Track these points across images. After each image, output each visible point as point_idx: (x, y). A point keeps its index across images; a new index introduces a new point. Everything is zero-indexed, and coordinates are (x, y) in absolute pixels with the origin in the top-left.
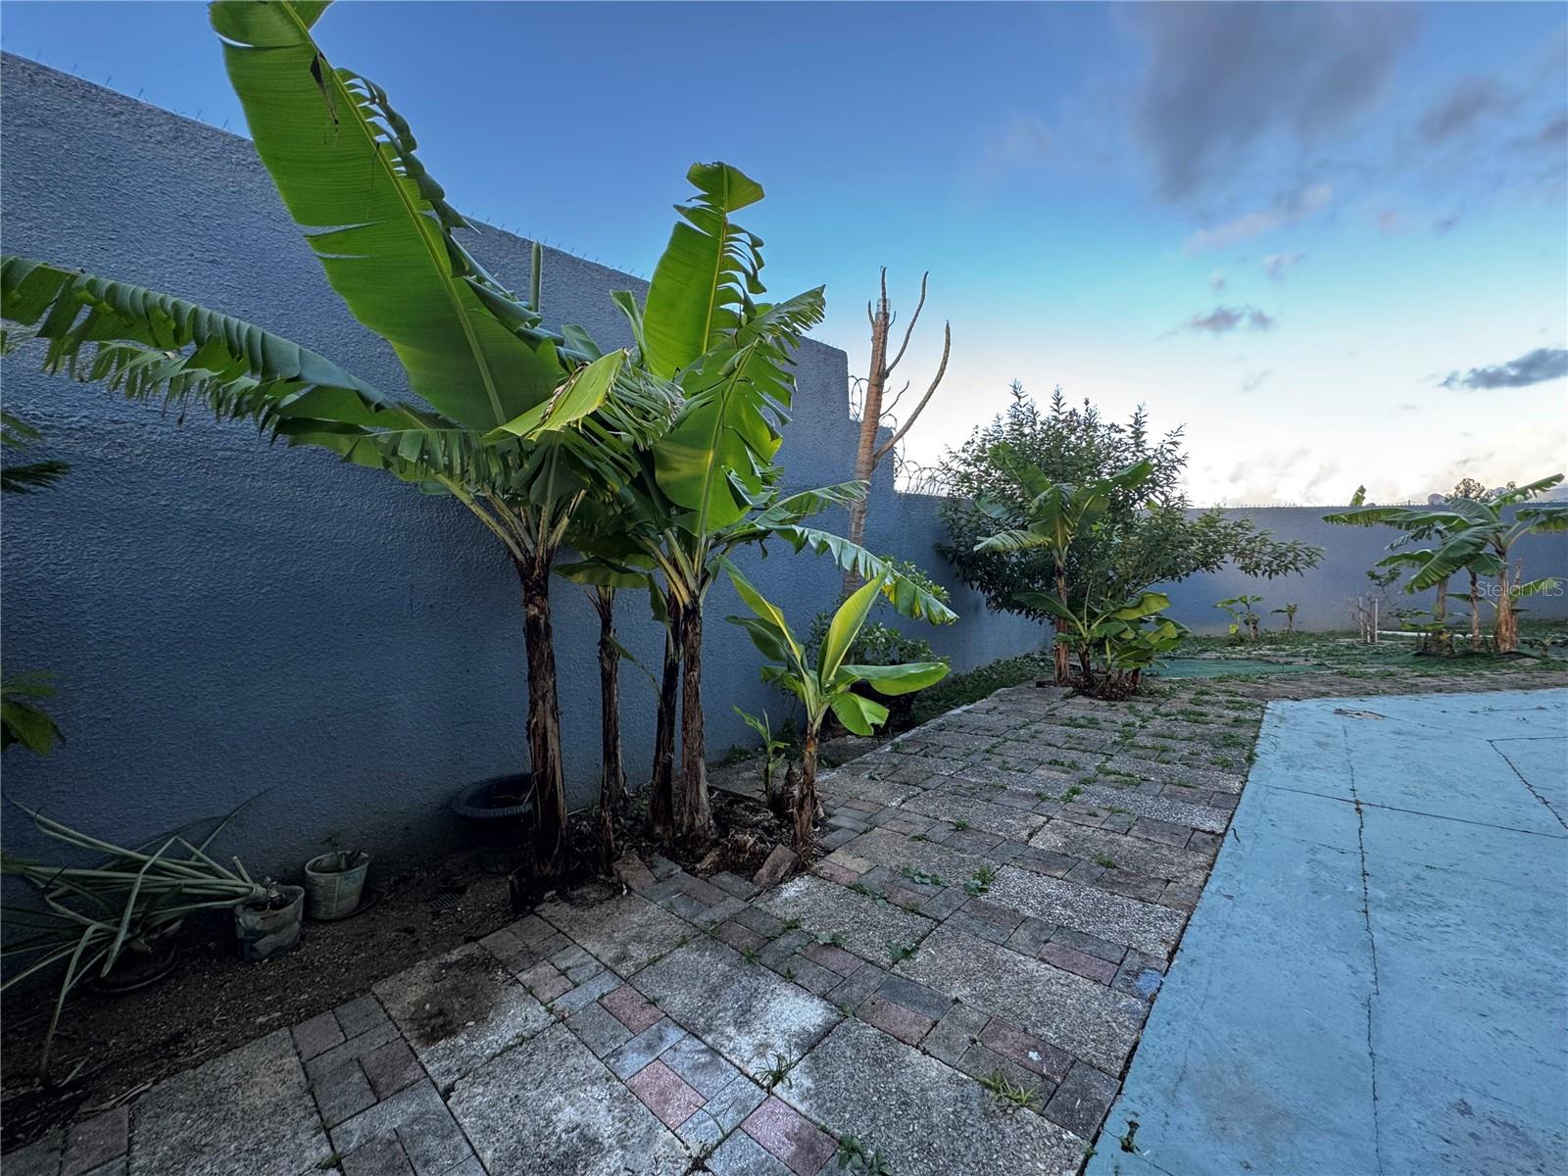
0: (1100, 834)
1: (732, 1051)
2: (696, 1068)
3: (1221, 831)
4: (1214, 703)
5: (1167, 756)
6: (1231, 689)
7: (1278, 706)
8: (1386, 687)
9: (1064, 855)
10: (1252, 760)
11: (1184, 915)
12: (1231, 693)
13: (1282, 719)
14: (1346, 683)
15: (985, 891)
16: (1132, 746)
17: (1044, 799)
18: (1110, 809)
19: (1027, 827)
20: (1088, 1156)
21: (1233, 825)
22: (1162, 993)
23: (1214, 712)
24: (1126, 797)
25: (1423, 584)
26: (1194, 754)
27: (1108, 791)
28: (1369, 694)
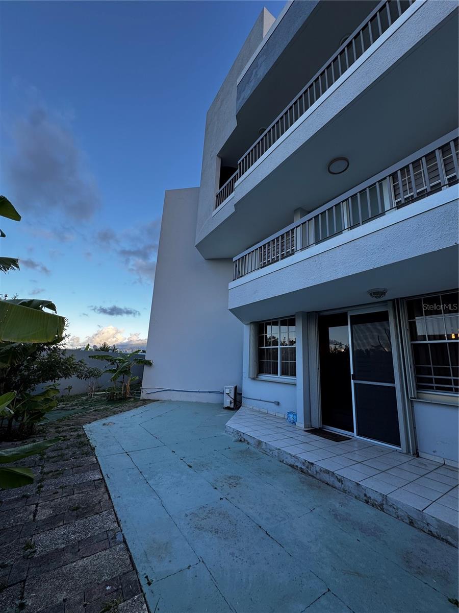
3: (102, 477)
4: (65, 431)
5: (65, 457)
6: (67, 423)
7: (87, 427)
8: (108, 413)
9: (57, 515)
10: (93, 449)
11: (112, 510)
12: (68, 425)
13: (91, 431)
14: (98, 414)
15: (35, 552)
16: (48, 457)
17: (28, 497)
18: (61, 487)
19: (30, 513)
20: (144, 596)
21: (104, 474)
22: (126, 537)
23: (67, 434)
24: (63, 480)
25: (114, 379)
26: (74, 453)
27: (54, 481)
28: (107, 417)
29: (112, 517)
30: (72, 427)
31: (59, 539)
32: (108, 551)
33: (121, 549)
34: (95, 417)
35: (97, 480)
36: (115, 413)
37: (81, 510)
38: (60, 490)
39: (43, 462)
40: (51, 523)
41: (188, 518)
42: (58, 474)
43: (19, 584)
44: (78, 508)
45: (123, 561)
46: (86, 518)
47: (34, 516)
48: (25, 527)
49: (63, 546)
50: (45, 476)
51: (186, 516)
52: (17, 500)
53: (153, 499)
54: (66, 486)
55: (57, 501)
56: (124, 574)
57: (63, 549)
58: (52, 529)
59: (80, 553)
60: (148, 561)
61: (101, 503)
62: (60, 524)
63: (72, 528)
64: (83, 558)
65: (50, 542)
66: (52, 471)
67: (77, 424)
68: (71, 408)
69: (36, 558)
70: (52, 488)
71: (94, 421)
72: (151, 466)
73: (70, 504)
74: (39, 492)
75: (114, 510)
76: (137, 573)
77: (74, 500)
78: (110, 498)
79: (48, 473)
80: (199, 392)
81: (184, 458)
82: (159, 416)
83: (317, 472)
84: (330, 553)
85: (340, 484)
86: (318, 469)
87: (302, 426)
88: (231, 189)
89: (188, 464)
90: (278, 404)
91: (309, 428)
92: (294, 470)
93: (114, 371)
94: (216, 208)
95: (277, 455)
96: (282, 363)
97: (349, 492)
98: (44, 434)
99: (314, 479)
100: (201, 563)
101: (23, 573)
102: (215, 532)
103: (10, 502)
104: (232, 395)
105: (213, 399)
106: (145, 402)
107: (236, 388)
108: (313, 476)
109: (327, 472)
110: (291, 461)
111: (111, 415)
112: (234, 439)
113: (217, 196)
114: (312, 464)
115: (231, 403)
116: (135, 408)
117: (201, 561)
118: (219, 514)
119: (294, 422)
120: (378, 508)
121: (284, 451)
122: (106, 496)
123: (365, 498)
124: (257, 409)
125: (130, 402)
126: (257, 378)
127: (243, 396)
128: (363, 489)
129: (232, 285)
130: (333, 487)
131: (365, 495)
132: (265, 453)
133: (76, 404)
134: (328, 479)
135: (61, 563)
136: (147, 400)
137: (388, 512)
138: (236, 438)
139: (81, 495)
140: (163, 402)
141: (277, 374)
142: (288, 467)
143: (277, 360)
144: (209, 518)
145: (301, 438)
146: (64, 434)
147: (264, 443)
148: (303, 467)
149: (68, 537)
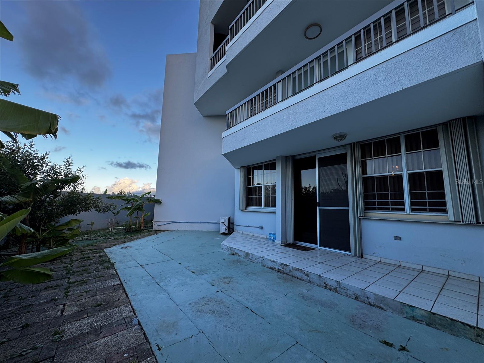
0: (88, 300)
3: (120, 283)
4: (89, 254)
5: (89, 271)
6: (90, 248)
7: (107, 250)
8: (126, 240)
9: (82, 311)
10: (113, 265)
11: (129, 304)
12: (91, 250)
13: (111, 253)
14: (118, 241)
15: (63, 336)
16: (74, 272)
17: (56, 300)
18: (85, 292)
19: (58, 311)
20: (155, 358)
21: (122, 280)
22: (140, 321)
23: (91, 256)
24: (87, 287)
25: (130, 215)
26: (96, 268)
27: (79, 288)
28: (125, 243)
29: (129, 309)
30: (94, 251)
31: (84, 326)
32: (125, 332)
33: (136, 329)
34: (114, 243)
35: (116, 285)
36: (132, 240)
37: (102, 306)
38: (85, 294)
39: (70, 276)
40: (77, 316)
41: (191, 306)
42: (82, 283)
43: (48, 359)
44: (99, 305)
45: (138, 337)
46: (107, 311)
47: (62, 312)
48: (53, 321)
49: (86, 331)
50: (71, 285)
51: (190, 304)
52: (46, 303)
53: (163, 295)
54: (89, 291)
55: (81, 301)
56: (139, 345)
57: (87, 333)
58: (77, 320)
59: (102, 334)
60: (158, 335)
61: (120, 300)
62: (85, 317)
63: (95, 318)
64: (105, 337)
65: (76, 329)
66: (78, 281)
67: (99, 249)
68: (94, 239)
69: (63, 340)
70: (77, 292)
71: (113, 246)
72: (161, 274)
73: (93, 302)
74: (66, 296)
75: (131, 304)
76: (149, 343)
77: (97, 299)
78: (127, 296)
79: (74, 283)
80: (200, 223)
81: (188, 267)
82: (168, 241)
83: (290, 271)
84: (299, 320)
85: (307, 277)
86: (291, 268)
87: (280, 242)
88: (223, 53)
89: (192, 271)
90: (262, 228)
91: (284, 243)
92: (274, 271)
93: (128, 209)
94: (211, 69)
95: (260, 262)
96: (265, 198)
97: (313, 282)
98: (70, 257)
99: (288, 276)
100: (201, 333)
101: (52, 352)
102: (213, 313)
103: (40, 304)
104: (227, 224)
105: (212, 227)
106: (157, 232)
107: (229, 219)
108: (287, 274)
109: (298, 270)
110: (271, 265)
111: (128, 242)
112: (228, 253)
113: (211, 59)
114: (287, 265)
115: (226, 229)
116: (149, 236)
117: (201, 332)
118: (216, 302)
119: (274, 240)
120: (333, 291)
121: (266, 259)
122: (124, 295)
123: (325, 285)
124: (246, 233)
125: (144, 232)
126: (246, 210)
127: (235, 224)
128: (323, 279)
129: (225, 134)
130: (301, 280)
131: (325, 283)
132: (252, 261)
133: (99, 236)
134: (298, 275)
135: (86, 342)
136: (158, 230)
137: (340, 293)
138: (230, 252)
139: (102, 296)
140: (172, 232)
141: (261, 206)
142: (269, 269)
143: (262, 195)
144: (207, 304)
145: (279, 250)
146: (88, 256)
147: (251, 255)
148: (280, 268)
149: (91, 325)
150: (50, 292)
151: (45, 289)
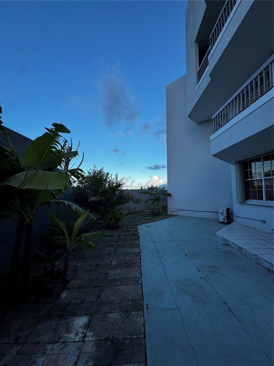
0: (123, 258)
1: (70, 339)
2: (61, 349)
3: (140, 252)
5: (127, 240)
6: (132, 224)
7: (139, 227)
9: (119, 264)
10: (139, 238)
13: (140, 229)
14: (146, 221)
15: (108, 277)
16: (121, 239)
17: (111, 254)
18: (122, 252)
20: (144, 313)
21: (141, 250)
22: (143, 283)
24: (124, 249)
25: (153, 203)
26: (131, 238)
27: (121, 249)
28: (149, 222)
29: (139, 271)
30: (133, 226)
31: (117, 274)
32: (134, 286)
33: (139, 287)
34: (143, 222)
35: (137, 252)
36: (153, 221)
37: (128, 264)
38: (122, 254)
39: (119, 241)
40: (116, 267)
41: (177, 283)
42: (123, 246)
43: (100, 287)
44: (127, 263)
45: (139, 293)
46: (129, 268)
47: (111, 262)
48: (107, 266)
49: (118, 278)
50: (118, 247)
52: (107, 254)
53: (161, 268)
54: (124, 252)
55: (120, 258)
56: (138, 299)
58: (116, 269)
59: (123, 283)
60: (150, 297)
61: (136, 263)
62: (119, 268)
63: (123, 271)
64: (124, 285)
65: (114, 275)
66: (121, 245)
67: (136, 225)
68: (136, 217)
69: (108, 279)
70: (119, 252)
71: (143, 224)
72: (164, 250)
73: (125, 261)
74: (115, 253)
75: (141, 268)
76: (143, 301)
77: (126, 259)
78: (141, 262)
79: (119, 245)
80: (202, 211)
81: (184, 249)
82: (175, 224)
90: (264, 222)
94: (198, 83)
95: (255, 259)
96: (266, 191)
98: (122, 228)
100: (178, 310)
101: (103, 284)
102: (192, 296)
103: (105, 254)
104: (225, 214)
105: (212, 216)
106: (170, 216)
107: (228, 210)
110: (268, 266)
111: (151, 222)
112: (221, 243)
113: (198, 74)
115: (224, 219)
116: (163, 219)
117: (178, 308)
118: (197, 287)
121: (261, 258)
122: (139, 261)
124: (246, 225)
125: (162, 216)
126: (244, 202)
127: (234, 215)
129: (212, 137)
132: (245, 256)
135: (115, 285)
139: (129, 258)
140: (180, 217)
141: (263, 199)
143: (262, 189)
146: (129, 229)
147: (243, 249)
149: (120, 275)
150: (110, 248)
151: (108, 246)
